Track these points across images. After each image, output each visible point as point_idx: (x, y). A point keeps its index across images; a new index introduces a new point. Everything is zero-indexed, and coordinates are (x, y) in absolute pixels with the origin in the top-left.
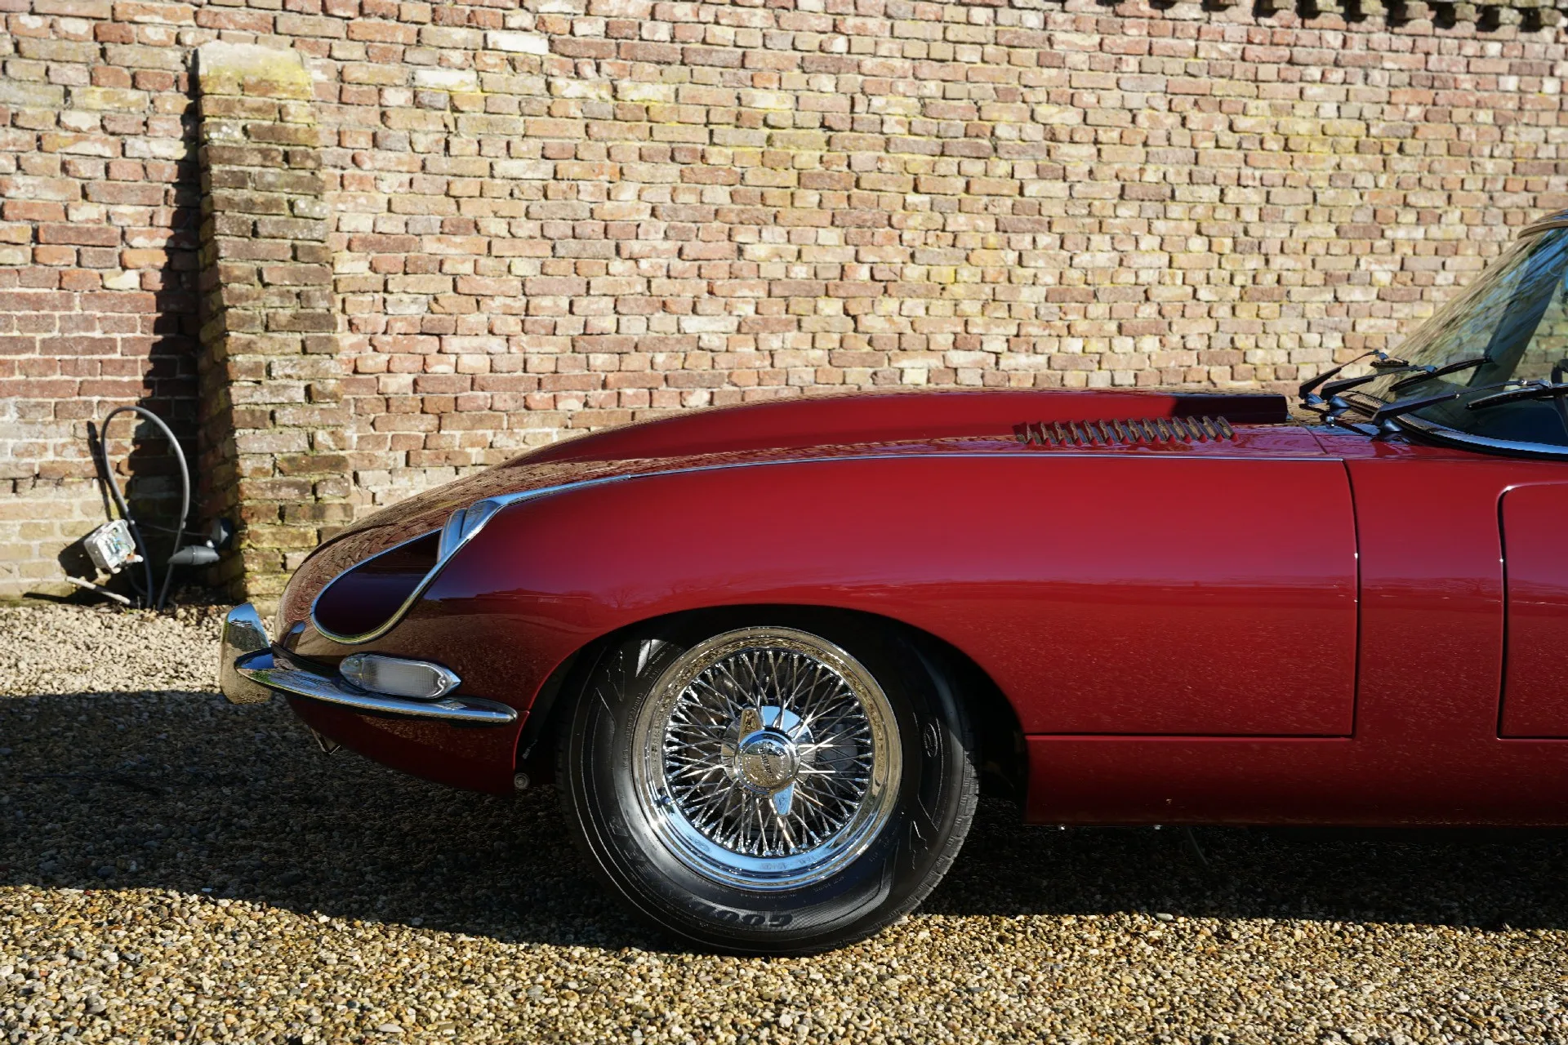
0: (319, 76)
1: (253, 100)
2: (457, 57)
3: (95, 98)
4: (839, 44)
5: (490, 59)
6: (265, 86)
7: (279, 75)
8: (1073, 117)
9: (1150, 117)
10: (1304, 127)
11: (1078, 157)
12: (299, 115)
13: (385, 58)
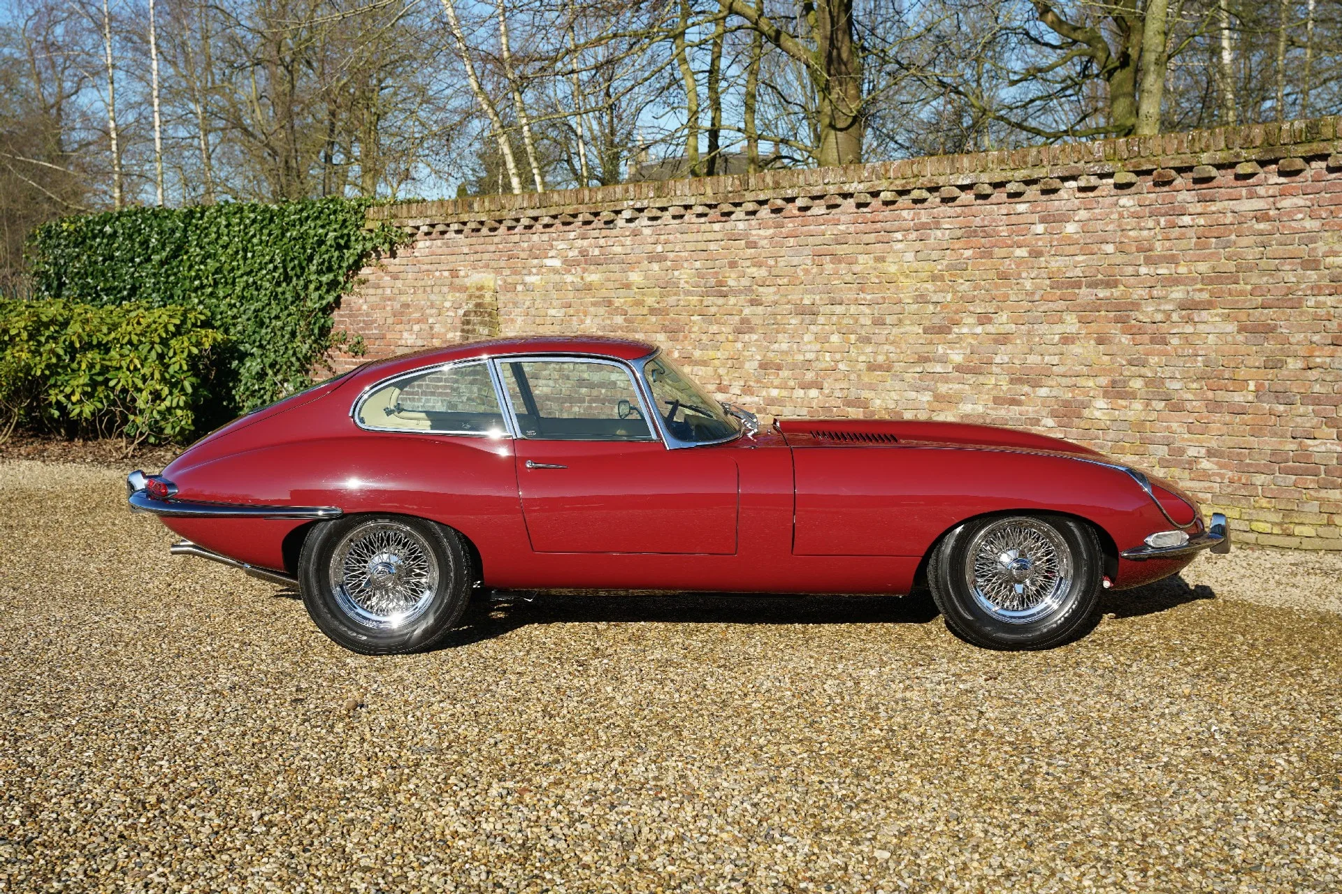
0: (500, 282)
1: (478, 293)
2: (534, 270)
3: (450, 297)
4: (659, 248)
5: (544, 270)
6: (481, 288)
7: (486, 284)
8: (763, 272)
9: (804, 270)
10: (893, 269)
11: (768, 293)
12: (488, 298)
13: (515, 273)
